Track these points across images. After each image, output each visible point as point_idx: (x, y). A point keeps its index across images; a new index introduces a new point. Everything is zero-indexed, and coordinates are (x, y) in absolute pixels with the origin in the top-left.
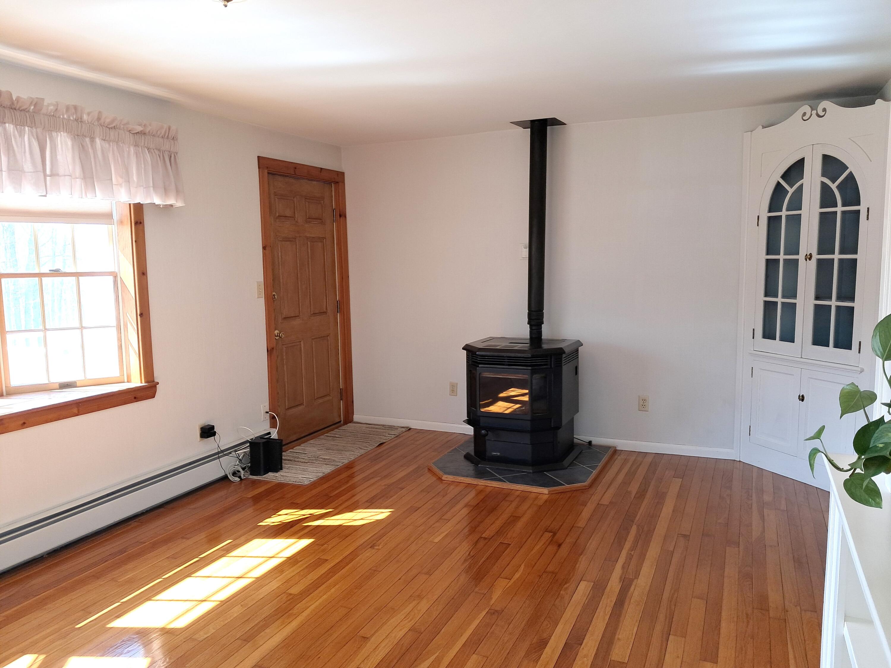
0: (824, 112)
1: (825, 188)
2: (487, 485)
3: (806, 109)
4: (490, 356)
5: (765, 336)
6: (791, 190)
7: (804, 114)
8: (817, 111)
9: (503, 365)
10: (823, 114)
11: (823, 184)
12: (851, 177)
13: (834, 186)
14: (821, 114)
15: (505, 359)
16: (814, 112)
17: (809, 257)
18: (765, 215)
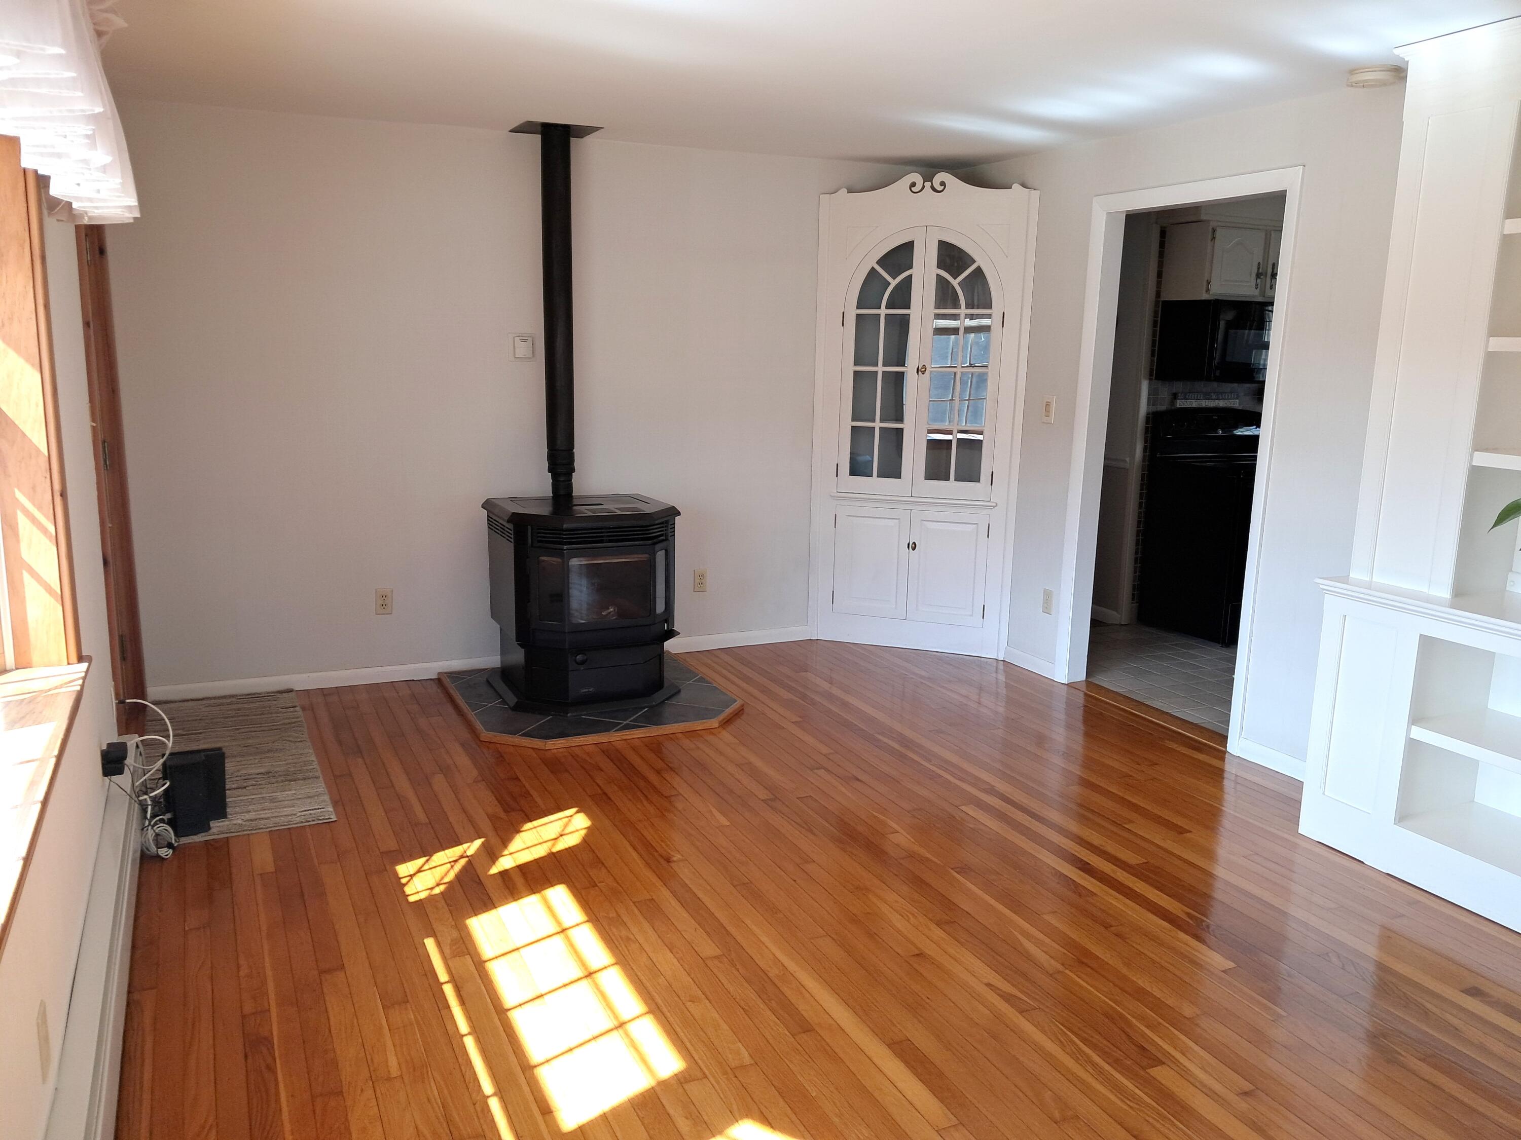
0: (943, 187)
1: (942, 283)
2: (624, 737)
3: (917, 178)
4: (595, 529)
5: (853, 472)
6: (894, 283)
7: (913, 185)
8: (932, 183)
9: (602, 542)
10: (941, 188)
11: (940, 280)
12: (979, 272)
13: (955, 283)
14: (940, 188)
15: (602, 533)
16: (928, 184)
17: (921, 370)
18: (852, 312)
